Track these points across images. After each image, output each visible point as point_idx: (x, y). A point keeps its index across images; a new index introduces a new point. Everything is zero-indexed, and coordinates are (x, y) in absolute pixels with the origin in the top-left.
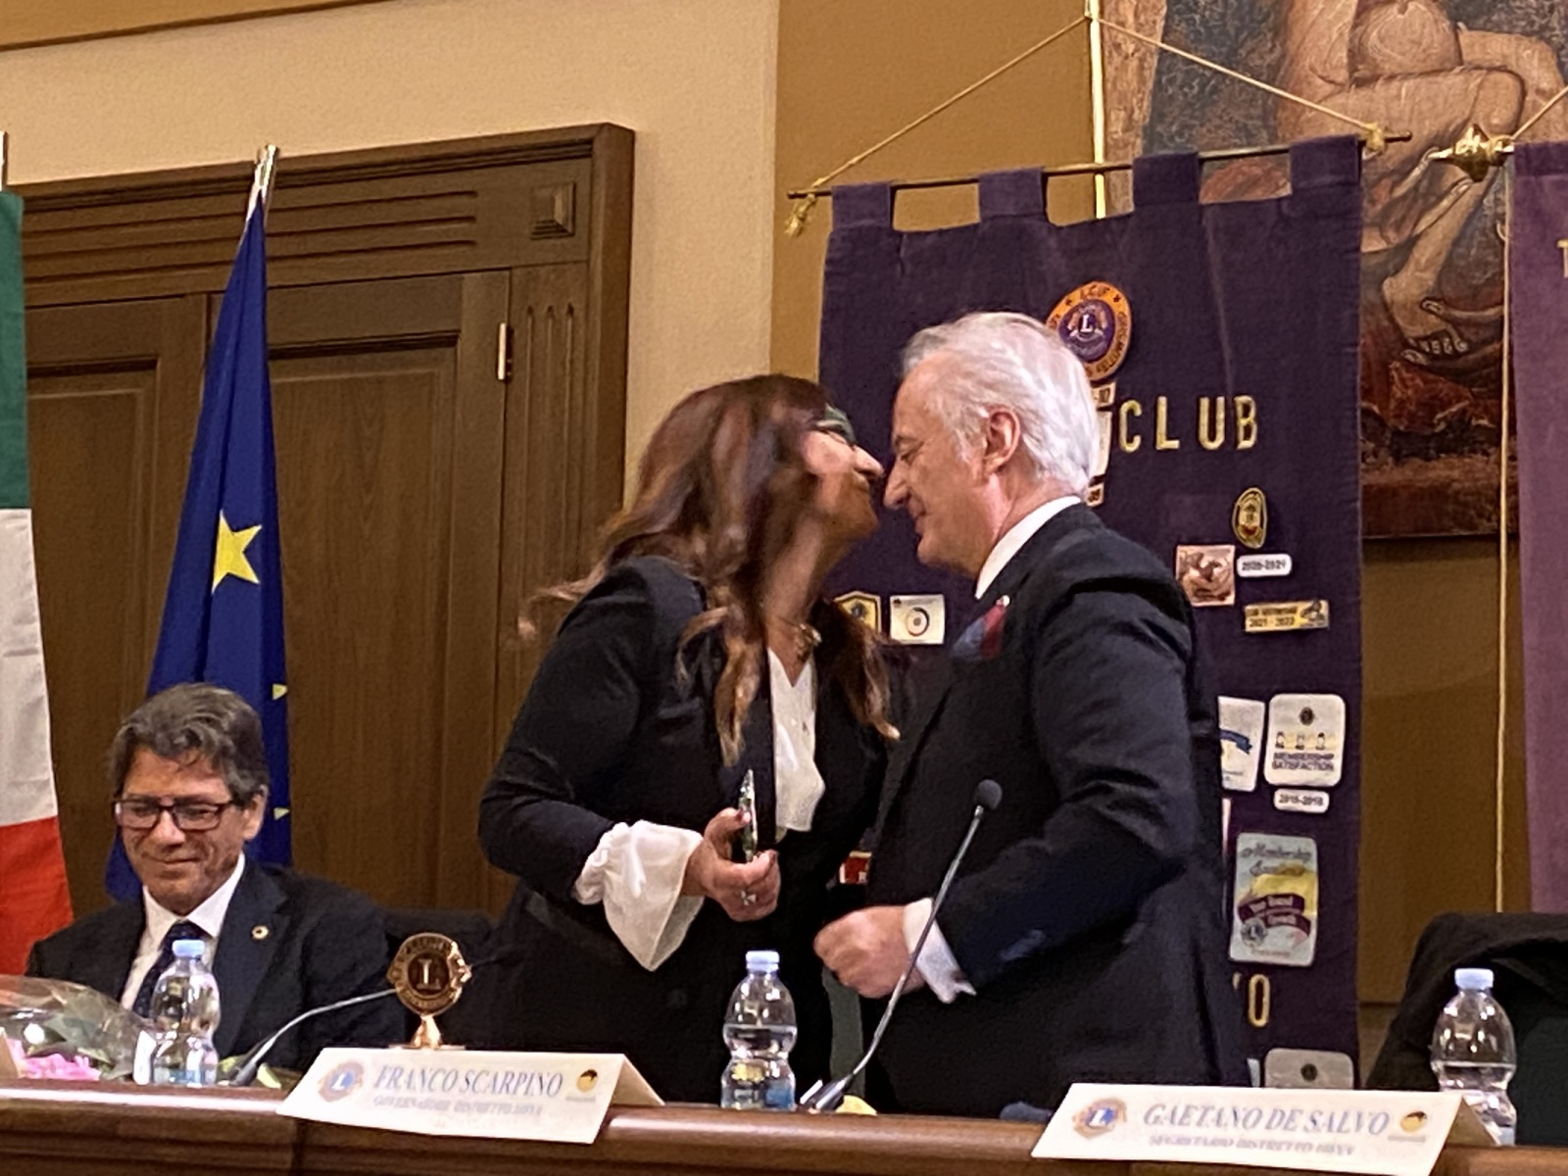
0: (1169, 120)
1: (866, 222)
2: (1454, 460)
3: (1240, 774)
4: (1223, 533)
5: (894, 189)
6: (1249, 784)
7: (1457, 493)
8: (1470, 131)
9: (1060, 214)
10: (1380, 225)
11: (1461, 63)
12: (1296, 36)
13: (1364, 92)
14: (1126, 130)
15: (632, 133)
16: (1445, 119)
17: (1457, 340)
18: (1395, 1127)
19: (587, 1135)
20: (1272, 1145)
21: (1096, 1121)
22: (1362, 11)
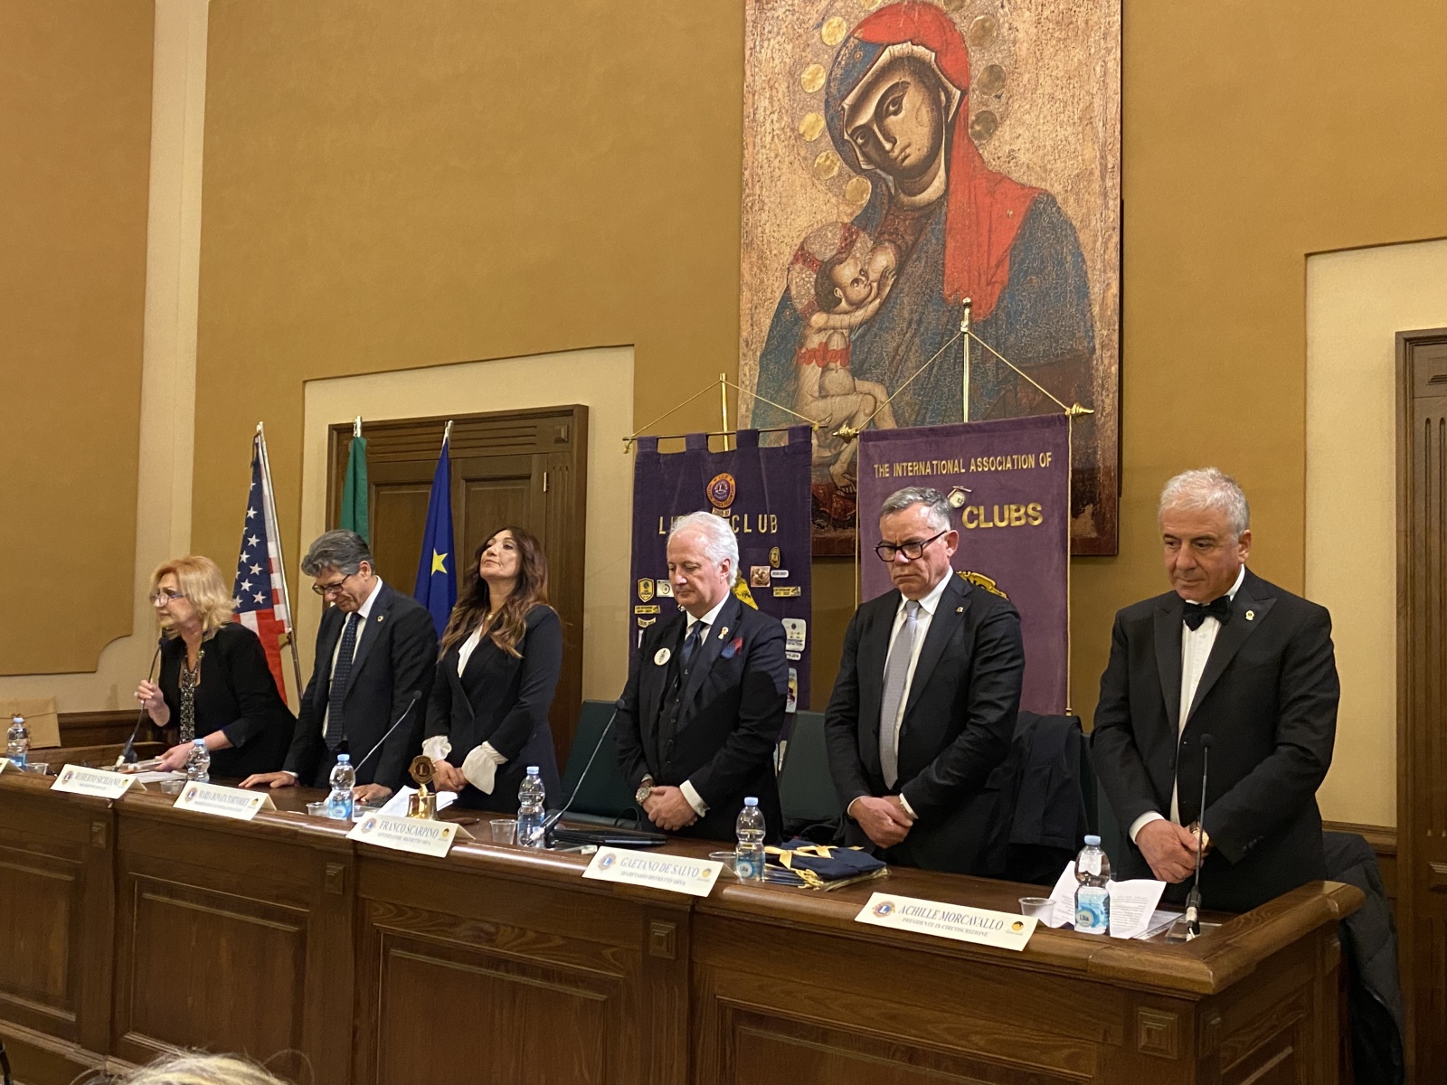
1: (648, 450)
4: (766, 562)
5: (658, 439)
8: (845, 425)
9: (713, 447)
11: (855, 390)
12: (802, 379)
13: (824, 400)
14: (747, 411)
15: (587, 407)
18: (700, 875)
19: (443, 855)
20: (660, 879)
21: (605, 864)
22: (823, 373)
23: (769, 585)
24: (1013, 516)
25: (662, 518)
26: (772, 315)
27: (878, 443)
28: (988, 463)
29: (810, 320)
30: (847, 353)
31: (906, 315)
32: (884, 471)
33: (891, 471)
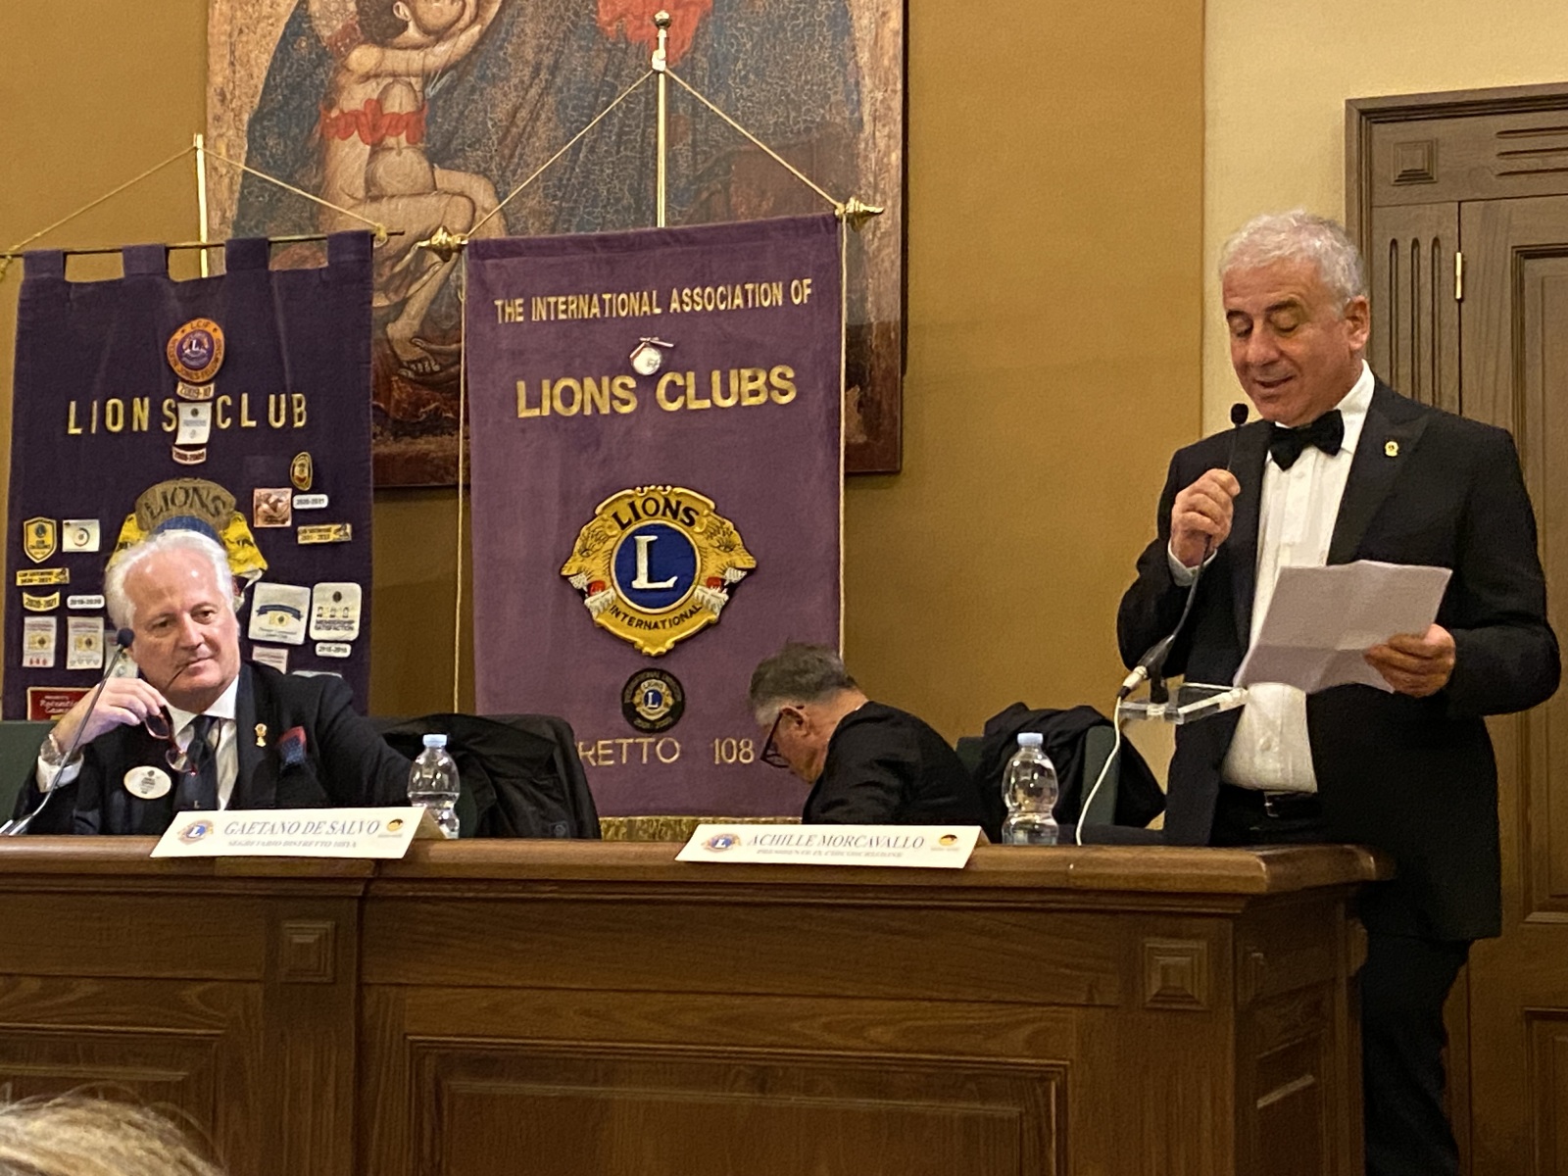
0: (249, 218)
1: (46, 275)
2: (431, 439)
3: (294, 633)
4: (284, 480)
6: (299, 640)
7: (434, 458)
8: (441, 230)
9: (178, 272)
10: (385, 289)
11: (435, 188)
13: (375, 205)
14: (221, 223)
16: (426, 224)
17: (433, 363)
18: (383, 829)
20: (306, 843)
21: (193, 834)
22: (373, 154)
23: (288, 524)
24: (746, 388)
25: (73, 405)
26: (273, 47)
27: (504, 261)
28: (702, 297)
29: (346, 58)
30: (419, 121)
31: (530, 55)
32: (514, 311)
33: (527, 313)
